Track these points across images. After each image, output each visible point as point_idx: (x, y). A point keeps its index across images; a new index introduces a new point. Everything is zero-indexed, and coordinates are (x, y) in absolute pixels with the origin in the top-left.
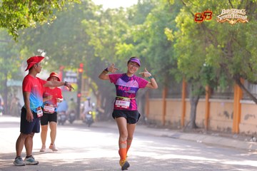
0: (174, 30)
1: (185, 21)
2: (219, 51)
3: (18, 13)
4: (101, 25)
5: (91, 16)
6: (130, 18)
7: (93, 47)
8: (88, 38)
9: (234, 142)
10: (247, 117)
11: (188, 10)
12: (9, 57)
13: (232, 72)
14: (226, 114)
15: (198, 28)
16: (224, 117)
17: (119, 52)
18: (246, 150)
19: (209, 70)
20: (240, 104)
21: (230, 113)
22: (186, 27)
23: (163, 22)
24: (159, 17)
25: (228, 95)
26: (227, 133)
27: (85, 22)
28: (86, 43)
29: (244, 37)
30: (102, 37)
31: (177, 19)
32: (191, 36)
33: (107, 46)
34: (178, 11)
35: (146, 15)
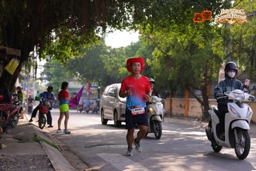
0: (152, 60)
1: (158, 54)
2: (177, 71)
3: (65, 52)
4: (110, 57)
5: (105, 53)
6: (127, 53)
7: (106, 69)
8: (103, 65)
9: (185, 122)
10: (192, 108)
11: (159, 48)
12: (60, 76)
13: (184, 83)
14: (181, 106)
15: (165, 58)
16: (180, 108)
17: (121, 72)
18: (192, 126)
19: (171, 82)
20: (188, 101)
21: (183, 105)
22: (158, 58)
23: (145, 55)
24: (143, 52)
25: (182, 96)
26: (181, 116)
27: (101, 56)
28: (102, 68)
29: (190, 63)
30: (111, 64)
31: (153, 54)
32: (161, 63)
33: (114, 69)
34: (154, 49)
35: (135, 52)
